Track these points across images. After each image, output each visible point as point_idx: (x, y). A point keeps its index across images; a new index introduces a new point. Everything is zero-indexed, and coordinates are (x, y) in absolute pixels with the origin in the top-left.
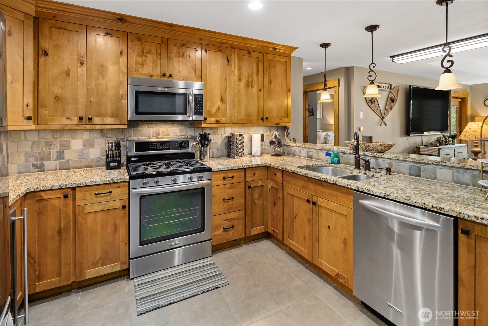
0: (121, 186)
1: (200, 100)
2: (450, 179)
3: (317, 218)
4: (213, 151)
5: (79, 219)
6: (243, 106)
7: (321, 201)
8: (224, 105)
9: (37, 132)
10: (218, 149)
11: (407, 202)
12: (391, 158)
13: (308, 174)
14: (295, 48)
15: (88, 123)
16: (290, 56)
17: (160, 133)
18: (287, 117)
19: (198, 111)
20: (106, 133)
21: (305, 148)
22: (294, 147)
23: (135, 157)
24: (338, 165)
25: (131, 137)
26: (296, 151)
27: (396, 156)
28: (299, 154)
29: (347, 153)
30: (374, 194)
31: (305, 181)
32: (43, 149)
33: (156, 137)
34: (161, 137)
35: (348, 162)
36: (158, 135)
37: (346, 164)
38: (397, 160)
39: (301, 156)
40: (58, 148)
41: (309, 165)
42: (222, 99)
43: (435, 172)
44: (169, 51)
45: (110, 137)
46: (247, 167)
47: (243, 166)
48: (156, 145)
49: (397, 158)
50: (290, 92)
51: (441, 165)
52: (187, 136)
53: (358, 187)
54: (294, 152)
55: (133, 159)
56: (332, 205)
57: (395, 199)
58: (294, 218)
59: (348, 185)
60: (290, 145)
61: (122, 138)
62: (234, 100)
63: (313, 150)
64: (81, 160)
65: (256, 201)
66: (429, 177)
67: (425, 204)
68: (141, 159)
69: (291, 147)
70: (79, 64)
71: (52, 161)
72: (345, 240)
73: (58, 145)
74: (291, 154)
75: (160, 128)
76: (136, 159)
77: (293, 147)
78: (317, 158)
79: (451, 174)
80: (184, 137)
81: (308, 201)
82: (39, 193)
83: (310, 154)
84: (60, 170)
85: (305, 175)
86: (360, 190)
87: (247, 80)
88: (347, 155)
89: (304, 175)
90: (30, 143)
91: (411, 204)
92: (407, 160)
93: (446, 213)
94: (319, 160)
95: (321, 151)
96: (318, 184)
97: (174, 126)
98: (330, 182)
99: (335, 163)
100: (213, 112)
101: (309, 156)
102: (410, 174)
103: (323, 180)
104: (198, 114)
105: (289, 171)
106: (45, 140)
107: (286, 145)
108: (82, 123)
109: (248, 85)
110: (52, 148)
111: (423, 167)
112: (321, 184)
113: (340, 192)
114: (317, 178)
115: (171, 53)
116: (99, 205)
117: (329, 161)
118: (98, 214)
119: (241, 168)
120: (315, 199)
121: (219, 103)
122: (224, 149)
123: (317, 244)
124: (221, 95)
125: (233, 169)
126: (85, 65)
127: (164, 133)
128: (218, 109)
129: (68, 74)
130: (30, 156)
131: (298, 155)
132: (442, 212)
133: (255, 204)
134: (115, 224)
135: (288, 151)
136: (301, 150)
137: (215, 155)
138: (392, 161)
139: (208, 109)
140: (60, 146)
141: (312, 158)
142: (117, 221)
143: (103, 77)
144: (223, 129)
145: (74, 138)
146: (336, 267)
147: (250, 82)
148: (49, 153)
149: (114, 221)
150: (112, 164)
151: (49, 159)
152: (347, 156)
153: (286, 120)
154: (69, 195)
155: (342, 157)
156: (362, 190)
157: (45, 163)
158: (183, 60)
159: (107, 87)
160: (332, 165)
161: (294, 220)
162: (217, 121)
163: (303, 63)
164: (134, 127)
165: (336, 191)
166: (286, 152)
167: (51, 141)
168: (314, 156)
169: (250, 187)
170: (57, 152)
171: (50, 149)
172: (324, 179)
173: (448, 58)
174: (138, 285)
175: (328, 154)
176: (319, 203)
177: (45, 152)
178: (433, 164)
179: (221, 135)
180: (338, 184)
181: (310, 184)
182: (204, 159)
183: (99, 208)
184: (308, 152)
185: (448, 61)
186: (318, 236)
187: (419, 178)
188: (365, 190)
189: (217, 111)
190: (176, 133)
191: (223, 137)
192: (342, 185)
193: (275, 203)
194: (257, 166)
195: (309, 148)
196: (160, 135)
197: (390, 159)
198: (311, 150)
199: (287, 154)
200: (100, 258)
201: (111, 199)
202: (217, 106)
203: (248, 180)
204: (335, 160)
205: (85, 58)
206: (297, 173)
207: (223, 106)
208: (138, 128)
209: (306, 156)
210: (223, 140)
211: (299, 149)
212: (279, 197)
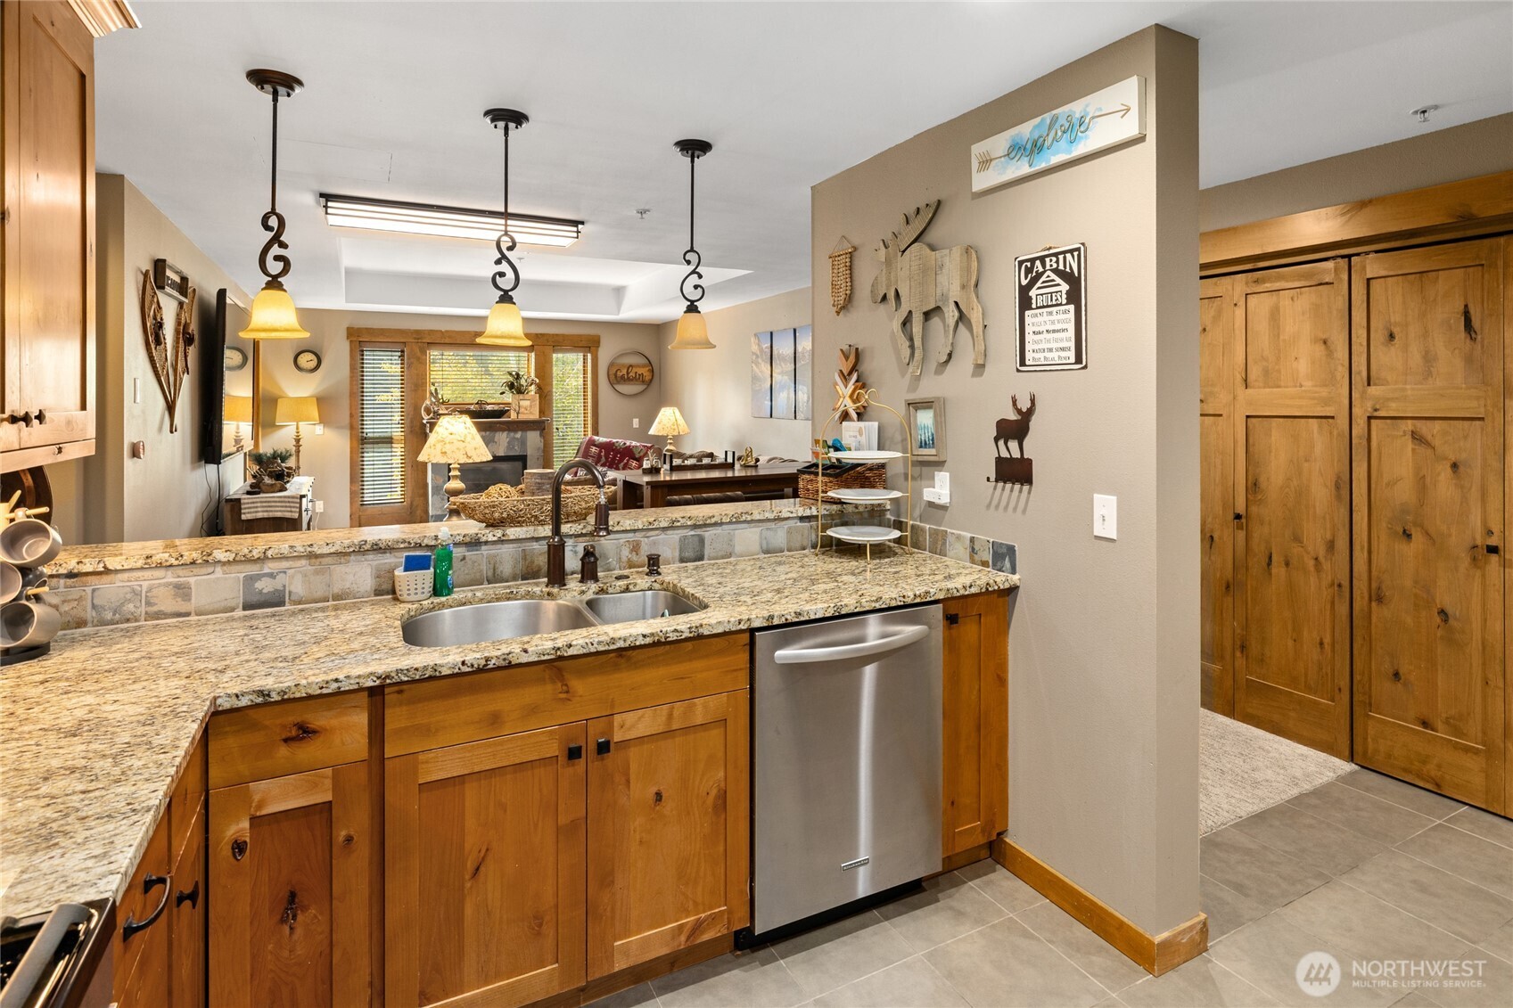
2: (756, 548)
3: (608, 795)
7: (628, 725)
11: (877, 606)
12: (640, 527)
13: (570, 646)
18: (86, 408)
27: (651, 520)
30: (813, 617)
35: (490, 573)
37: (483, 584)
38: (652, 529)
43: (730, 541)
49: (656, 523)
51: (745, 522)
57: (856, 611)
58: (468, 877)
59: (740, 623)
63: (287, 563)
66: (720, 554)
74: (81, 624)
79: (757, 537)
81: (575, 753)
83: (265, 586)
85: (553, 657)
88: (483, 547)
89: (546, 657)
91: (883, 606)
92: (679, 524)
93: (932, 599)
94: (330, 603)
95: (343, 559)
96: (616, 668)
98: (675, 638)
101: (254, 598)
102: (682, 560)
103: (648, 640)
105: (446, 671)
111: (709, 534)
112: (631, 658)
114: (621, 644)
120: (596, 732)
131: (157, 616)
132: (929, 599)
136: (193, 579)
138: (639, 536)
141: (280, 604)
156: (782, 621)
161: (468, 886)
165: (690, 660)
168: (297, 587)
172: (652, 634)
175: (419, 564)
176: (617, 736)
178: (730, 523)
180: (706, 632)
181: (573, 683)
184: (251, 579)
187: (701, 563)
188: (789, 617)
192: (720, 630)
197: (634, 531)
198: (273, 566)
206: (504, 664)
209: (238, 602)
211: (174, 576)
212: (341, 839)
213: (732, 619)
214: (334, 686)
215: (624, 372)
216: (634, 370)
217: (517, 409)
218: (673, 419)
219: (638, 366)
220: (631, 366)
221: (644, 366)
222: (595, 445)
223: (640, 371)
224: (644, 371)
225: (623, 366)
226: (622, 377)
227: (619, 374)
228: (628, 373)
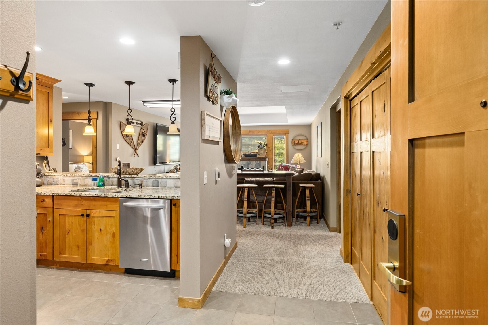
2: (172, 186)
3: (91, 226)
7: (94, 213)
11: (151, 197)
12: (142, 177)
16: (52, 88)
18: (49, 148)
21: (70, 176)
22: (57, 177)
24: (104, 187)
26: (59, 180)
27: (145, 176)
28: (62, 183)
29: (111, 177)
30: (133, 197)
31: (78, 200)
35: (112, 184)
37: (111, 186)
38: (146, 178)
39: (65, 185)
41: (78, 190)
43: (166, 183)
49: (146, 176)
51: (169, 178)
53: (123, 195)
54: (57, 182)
56: (104, 213)
57: (145, 197)
58: (67, 234)
60: (52, 175)
63: (78, 178)
66: (163, 186)
67: (158, 196)
69: (53, 177)
72: (114, 234)
74: (52, 184)
77: (55, 177)
78: (83, 184)
79: (173, 183)
81: (82, 215)
83: (75, 181)
86: (124, 197)
88: (111, 178)
89: (78, 195)
91: (152, 198)
92: (152, 177)
93: (167, 198)
94: (85, 186)
95: (87, 178)
96: (92, 200)
98: (101, 196)
99: (101, 186)
101: (74, 183)
102: (153, 187)
103: (96, 196)
105: (62, 195)
107: (46, 176)
111: (160, 181)
112: (94, 199)
114: (91, 195)
117: (95, 185)
120: (88, 212)
123: (90, 247)
131: (61, 184)
132: (166, 198)
135: (49, 181)
138: (143, 179)
141: (77, 185)
146: (106, 256)
153: (47, 150)
155: (107, 180)
156: (126, 197)
160: (98, 187)
161: (67, 235)
166: (45, 182)
168: (80, 182)
173: (173, 116)
175: (95, 179)
176: (92, 214)
178: (165, 178)
180: (108, 196)
181: (84, 202)
184: (73, 180)
185: (173, 117)
186: (91, 240)
187: (158, 188)
193: (43, 228)
195: (74, 176)
197: (142, 178)
198: (76, 178)
199: (48, 184)
204: (101, 183)
206: (71, 195)
209: (71, 184)
211: (63, 178)
212: (48, 221)
214: (46, 194)
215: (297, 142)
216: (301, 141)
217: (259, 154)
218: (298, 157)
219: (303, 140)
220: (300, 140)
221: (304, 140)
222: (282, 166)
223: (303, 141)
224: (305, 141)
225: (297, 140)
226: (297, 143)
227: (296, 142)
228: (299, 142)
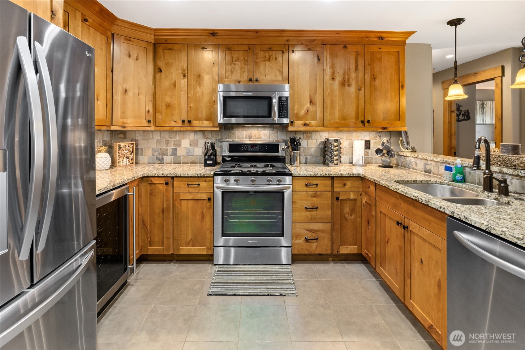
0: (207, 180)
1: (285, 103)
3: (409, 247)
4: (306, 157)
5: (176, 203)
6: (337, 108)
7: (413, 226)
8: (314, 107)
9: (159, 132)
10: (312, 155)
13: (398, 190)
14: (410, 33)
15: (189, 125)
16: (403, 44)
17: (253, 136)
18: (399, 120)
19: (283, 114)
20: (207, 135)
21: (422, 159)
22: (410, 158)
23: (229, 157)
24: (461, 184)
25: (227, 139)
26: (411, 163)
28: (414, 167)
31: (397, 198)
32: (163, 146)
33: (249, 140)
34: (253, 139)
35: (478, 181)
36: (250, 137)
37: (476, 184)
39: (417, 170)
40: (173, 146)
41: (417, 181)
42: (311, 100)
44: (255, 56)
45: (210, 138)
46: (335, 176)
47: (329, 174)
48: (248, 147)
50: (404, 89)
52: (278, 140)
54: (409, 164)
55: (227, 159)
56: (425, 233)
57: (501, 236)
58: (386, 242)
59: (441, 208)
60: (405, 155)
61: (220, 140)
62: (325, 101)
63: (431, 162)
64: (188, 157)
65: (346, 215)
68: (234, 159)
69: (406, 157)
70: (182, 77)
71: (169, 156)
72: (439, 282)
73: (173, 144)
74: (405, 167)
75: (252, 131)
76: (230, 159)
77: (408, 158)
78: (437, 173)
80: (275, 140)
81: (398, 223)
82: (150, 178)
83: (428, 167)
84: (174, 163)
85: (395, 191)
87: (342, 78)
90: (155, 141)
94: (439, 176)
95: (441, 164)
96: (410, 204)
97: (266, 129)
98: (421, 202)
99: (458, 181)
100: (301, 115)
101: (426, 170)
103: (414, 198)
104: (282, 117)
106: (165, 139)
107: (400, 155)
108: (184, 125)
109: (344, 84)
110: (169, 145)
112: (413, 203)
113: (434, 217)
115: (257, 59)
116: (190, 194)
117: (448, 178)
118: (190, 202)
119: (326, 175)
120: (406, 222)
121: (308, 105)
122: (319, 155)
123: (408, 281)
124: (310, 96)
125: (317, 176)
126: (186, 77)
127: (256, 136)
128: (307, 111)
129: (175, 86)
130: (155, 152)
131: (413, 169)
133: (346, 219)
134: (203, 213)
135: (402, 162)
136: (418, 162)
137: (308, 161)
139: (295, 112)
140: (174, 144)
141: (430, 173)
142: (205, 211)
143: (200, 86)
144: (318, 134)
145: (183, 138)
146: (429, 316)
147: (346, 80)
148: (167, 150)
149: (202, 210)
150: (208, 162)
151: (167, 154)
152: (477, 173)
153: (398, 123)
154: (169, 183)
155: (470, 173)
156: (458, 217)
157: (164, 157)
158: (269, 64)
159: (203, 94)
160: (453, 183)
161: (386, 245)
162: (305, 125)
163: (433, 50)
164: (229, 130)
165: (429, 215)
166: (400, 164)
167: (168, 140)
168: (433, 170)
169: (338, 199)
170: (172, 149)
171: (168, 146)
172: (415, 197)
174: (218, 271)
175: (448, 169)
176: (411, 228)
177: (164, 148)
179: (315, 140)
180: (430, 205)
181: (402, 203)
182: (294, 164)
183: (190, 196)
184: (426, 165)
186: (409, 271)
188: (461, 217)
189: (305, 114)
190: (267, 137)
191: (319, 143)
192: (434, 207)
193: (369, 222)
194: (348, 176)
195: (426, 160)
196: (253, 138)
198: (429, 162)
199: (402, 166)
200: (191, 239)
201: (199, 191)
202: (305, 108)
203: (336, 190)
204: (458, 176)
205: (186, 71)
206: (388, 187)
207: (312, 109)
208: (233, 131)
209: (423, 170)
210: (318, 145)
211: (416, 160)
212: (372, 214)
213: (439, 205)
